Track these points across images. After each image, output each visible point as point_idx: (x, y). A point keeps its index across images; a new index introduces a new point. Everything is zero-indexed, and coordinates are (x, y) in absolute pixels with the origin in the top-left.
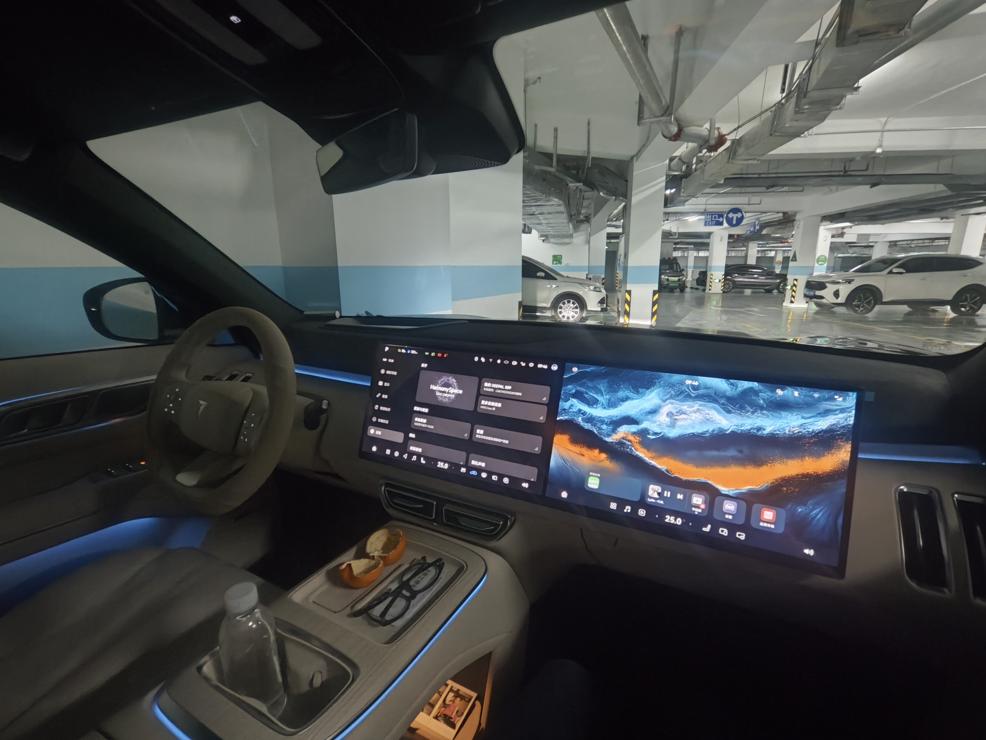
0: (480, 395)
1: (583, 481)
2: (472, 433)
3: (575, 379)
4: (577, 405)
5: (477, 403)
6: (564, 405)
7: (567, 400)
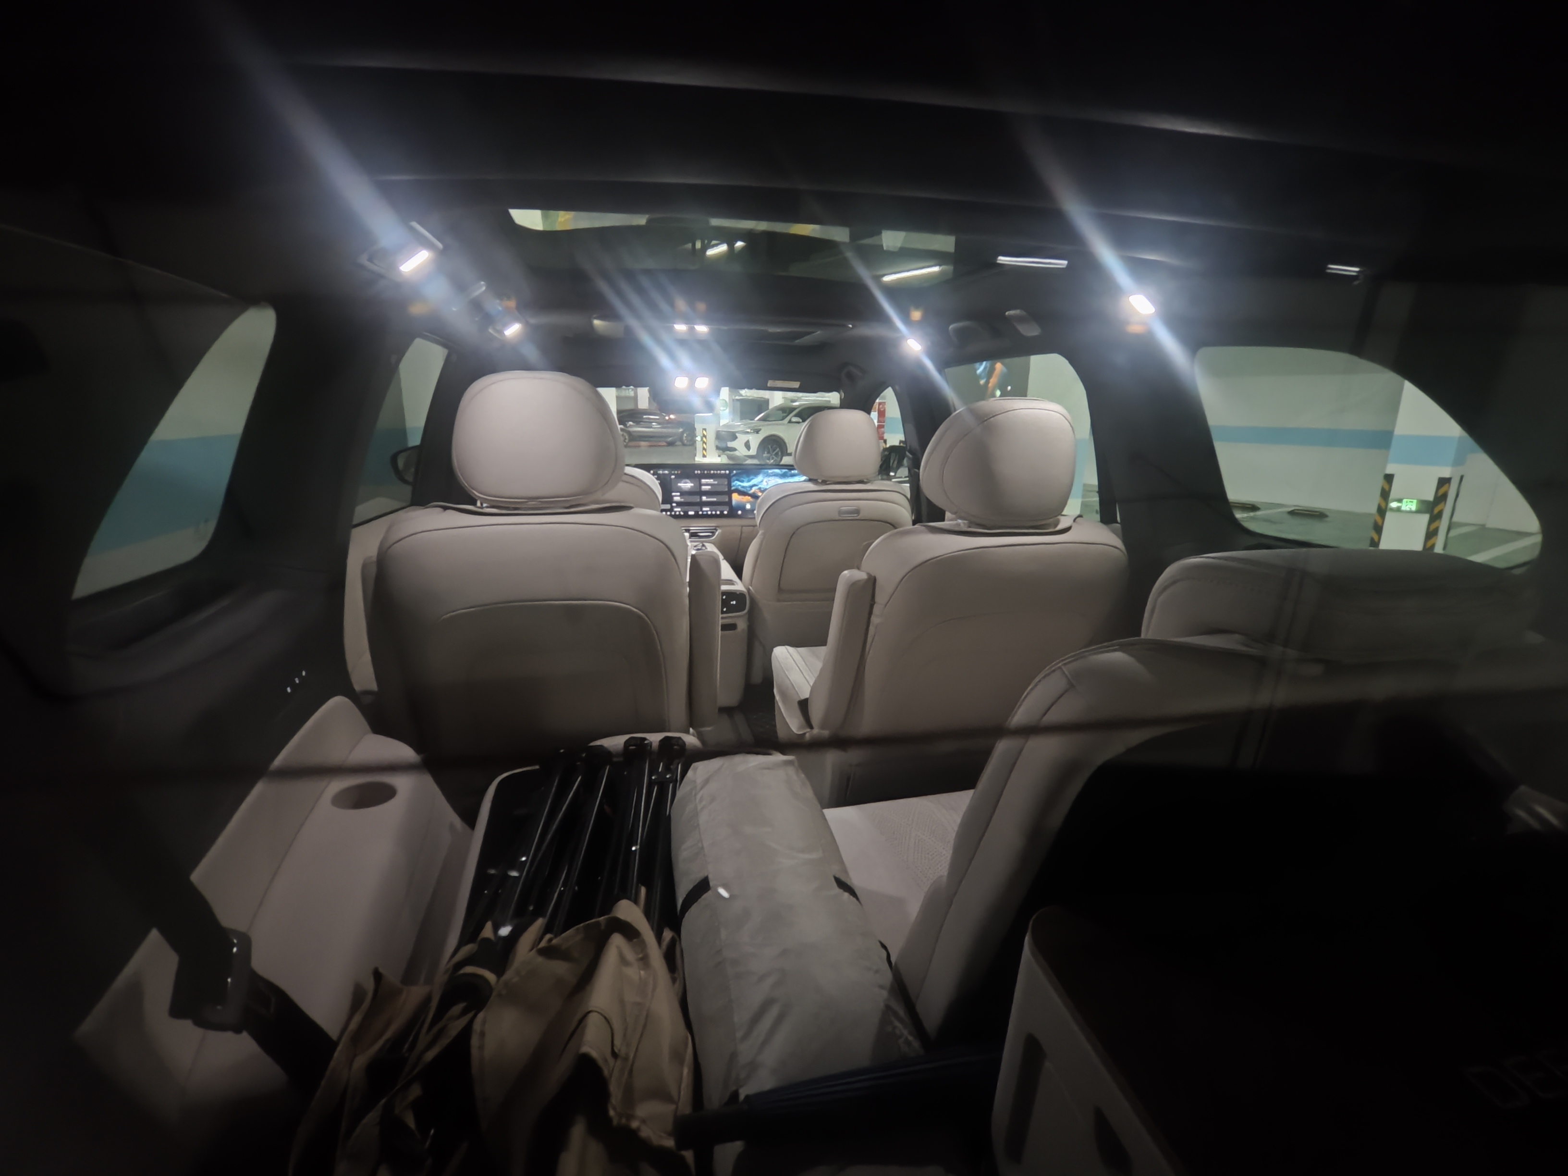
0: (701, 485)
1: (744, 507)
2: (701, 498)
3: (735, 475)
4: (738, 483)
5: (700, 488)
6: (733, 484)
7: (734, 482)
